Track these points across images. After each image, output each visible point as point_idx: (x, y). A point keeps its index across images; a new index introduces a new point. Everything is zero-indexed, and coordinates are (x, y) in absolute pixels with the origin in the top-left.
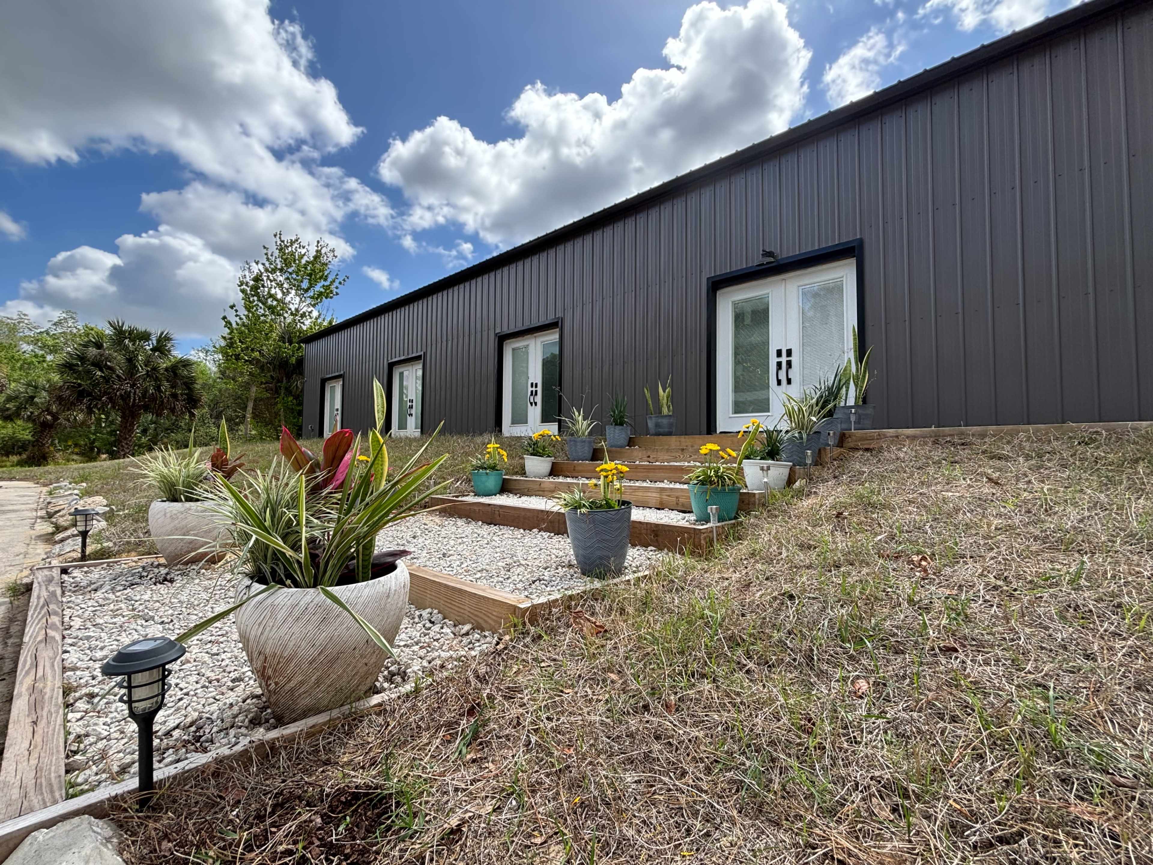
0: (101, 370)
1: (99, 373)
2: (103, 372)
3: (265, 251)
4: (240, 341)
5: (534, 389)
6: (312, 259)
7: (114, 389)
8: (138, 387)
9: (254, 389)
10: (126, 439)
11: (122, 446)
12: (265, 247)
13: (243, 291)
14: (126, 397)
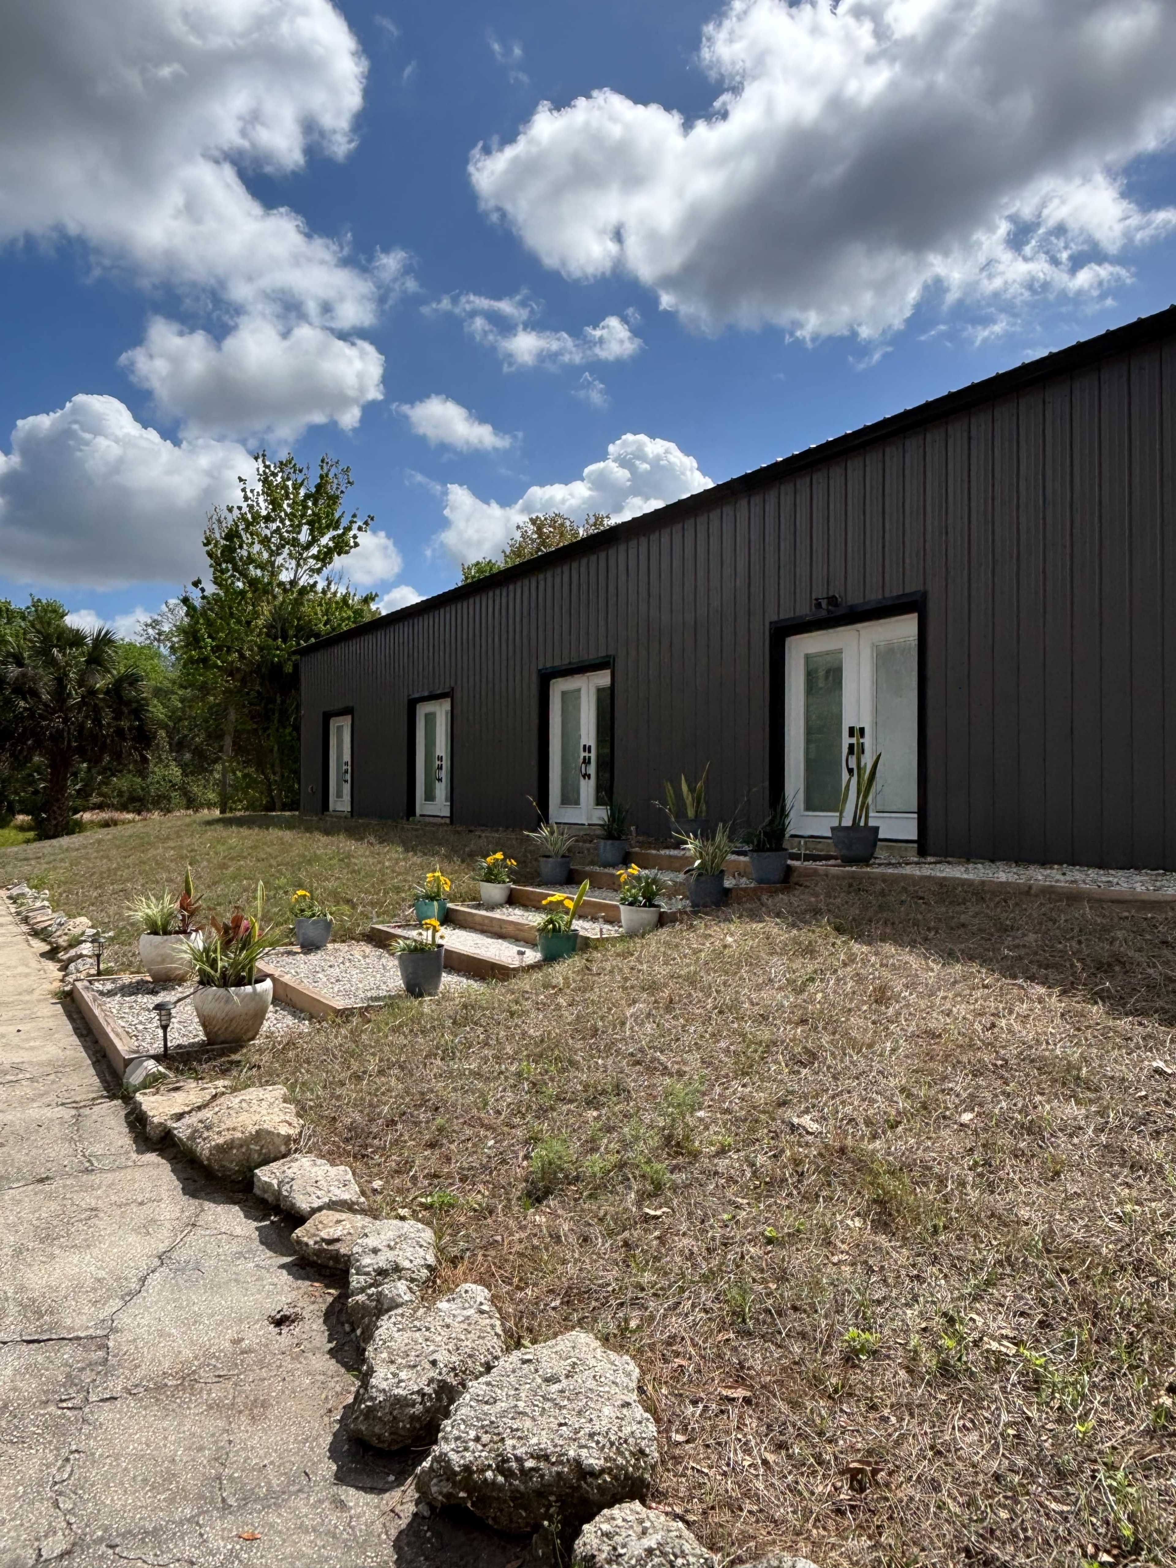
0: (24, 699)
1: (22, 704)
2: (27, 702)
3: (242, 485)
4: (210, 637)
5: (587, 754)
6: (313, 490)
7: (42, 727)
8: (73, 723)
9: (233, 716)
10: (58, 800)
11: (54, 812)
12: (240, 479)
13: (210, 554)
14: (57, 736)
